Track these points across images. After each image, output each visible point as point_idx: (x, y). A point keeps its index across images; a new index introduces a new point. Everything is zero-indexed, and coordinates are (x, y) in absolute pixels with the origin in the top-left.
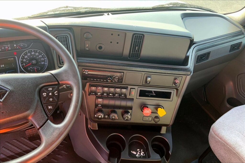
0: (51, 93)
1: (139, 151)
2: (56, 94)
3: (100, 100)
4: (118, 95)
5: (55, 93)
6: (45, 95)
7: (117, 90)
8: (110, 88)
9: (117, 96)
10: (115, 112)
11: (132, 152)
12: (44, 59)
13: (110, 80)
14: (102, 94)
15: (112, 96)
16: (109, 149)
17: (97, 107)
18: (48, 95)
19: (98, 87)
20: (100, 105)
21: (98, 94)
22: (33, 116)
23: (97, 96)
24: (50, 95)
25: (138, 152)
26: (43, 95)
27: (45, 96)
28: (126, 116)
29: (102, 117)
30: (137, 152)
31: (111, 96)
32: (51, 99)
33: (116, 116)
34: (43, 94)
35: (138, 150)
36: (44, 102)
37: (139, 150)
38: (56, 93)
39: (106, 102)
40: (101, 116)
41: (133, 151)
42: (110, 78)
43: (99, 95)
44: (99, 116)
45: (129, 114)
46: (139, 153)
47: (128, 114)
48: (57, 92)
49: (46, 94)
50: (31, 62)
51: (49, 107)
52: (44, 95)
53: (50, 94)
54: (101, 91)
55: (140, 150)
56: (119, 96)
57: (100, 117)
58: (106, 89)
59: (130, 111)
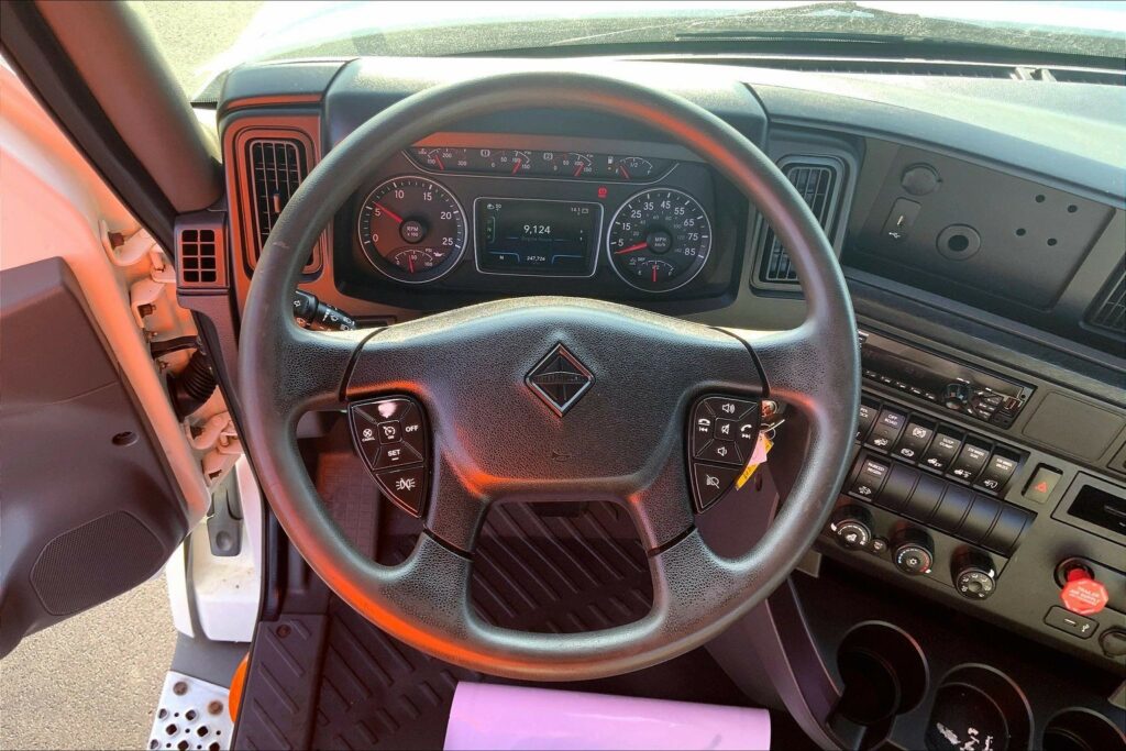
0: (727, 426)
1: (976, 737)
2: (747, 436)
3: (875, 469)
4: (966, 476)
5: (743, 429)
6: (705, 427)
7: (971, 452)
8: (939, 435)
9: (961, 477)
10: (926, 542)
11: (942, 731)
12: (700, 236)
13: (955, 400)
14: (895, 447)
15: (937, 468)
16: (844, 681)
17: (850, 493)
18: (714, 428)
19: (885, 411)
20: (869, 491)
21: (878, 442)
22: (645, 499)
23: (866, 445)
24: (724, 431)
25: (971, 740)
26: (698, 426)
27: (703, 429)
28: (975, 576)
29: (862, 543)
30: (964, 738)
31: (932, 465)
32: (722, 451)
33: (925, 557)
34: (701, 421)
35: (971, 731)
36: (693, 451)
37: (976, 732)
38: (747, 431)
39: (900, 485)
40: (859, 538)
41: (946, 726)
42: (961, 397)
43: (877, 446)
44: (851, 533)
45: (992, 574)
46: (972, 746)
47: (989, 571)
48: (750, 426)
49: (708, 422)
50: (648, 239)
51: (710, 481)
52: (702, 426)
53: (726, 429)
54: (895, 434)
55: (982, 737)
56: (970, 479)
57: (851, 538)
58: (920, 432)
59: (998, 560)
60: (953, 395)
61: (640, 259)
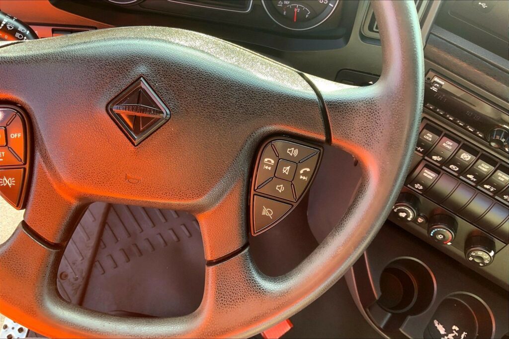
0: (288, 168)
1: (457, 332)
2: (304, 178)
3: (429, 175)
4: (492, 190)
5: (302, 172)
6: (269, 166)
7: (499, 176)
8: (480, 161)
9: (488, 190)
10: (452, 226)
11: (436, 325)
13: (499, 142)
14: (447, 162)
15: (472, 181)
16: (382, 290)
17: (409, 186)
18: (277, 167)
19: (445, 138)
20: (421, 188)
21: (435, 158)
23: (426, 158)
24: (284, 171)
25: (453, 333)
26: (263, 164)
27: (267, 167)
28: (480, 253)
29: (409, 219)
30: (449, 331)
31: (469, 179)
32: (280, 188)
33: (449, 235)
34: (266, 160)
35: (454, 327)
37: (457, 329)
38: (305, 173)
39: (445, 186)
40: (408, 216)
41: (440, 322)
42: (503, 140)
43: (433, 160)
44: (403, 212)
45: (492, 254)
46: (453, 337)
47: (490, 252)
48: (308, 170)
49: (273, 162)
51: (266, 212)
52: (267, 165)
53: (286, 170)
54: (448, 154)
55: (460, 332)
56: (495, 193)
57: (403, 215)
58: (466, 157)
59: (499, 244)
60: (498, 137)
61: (286, 2)
